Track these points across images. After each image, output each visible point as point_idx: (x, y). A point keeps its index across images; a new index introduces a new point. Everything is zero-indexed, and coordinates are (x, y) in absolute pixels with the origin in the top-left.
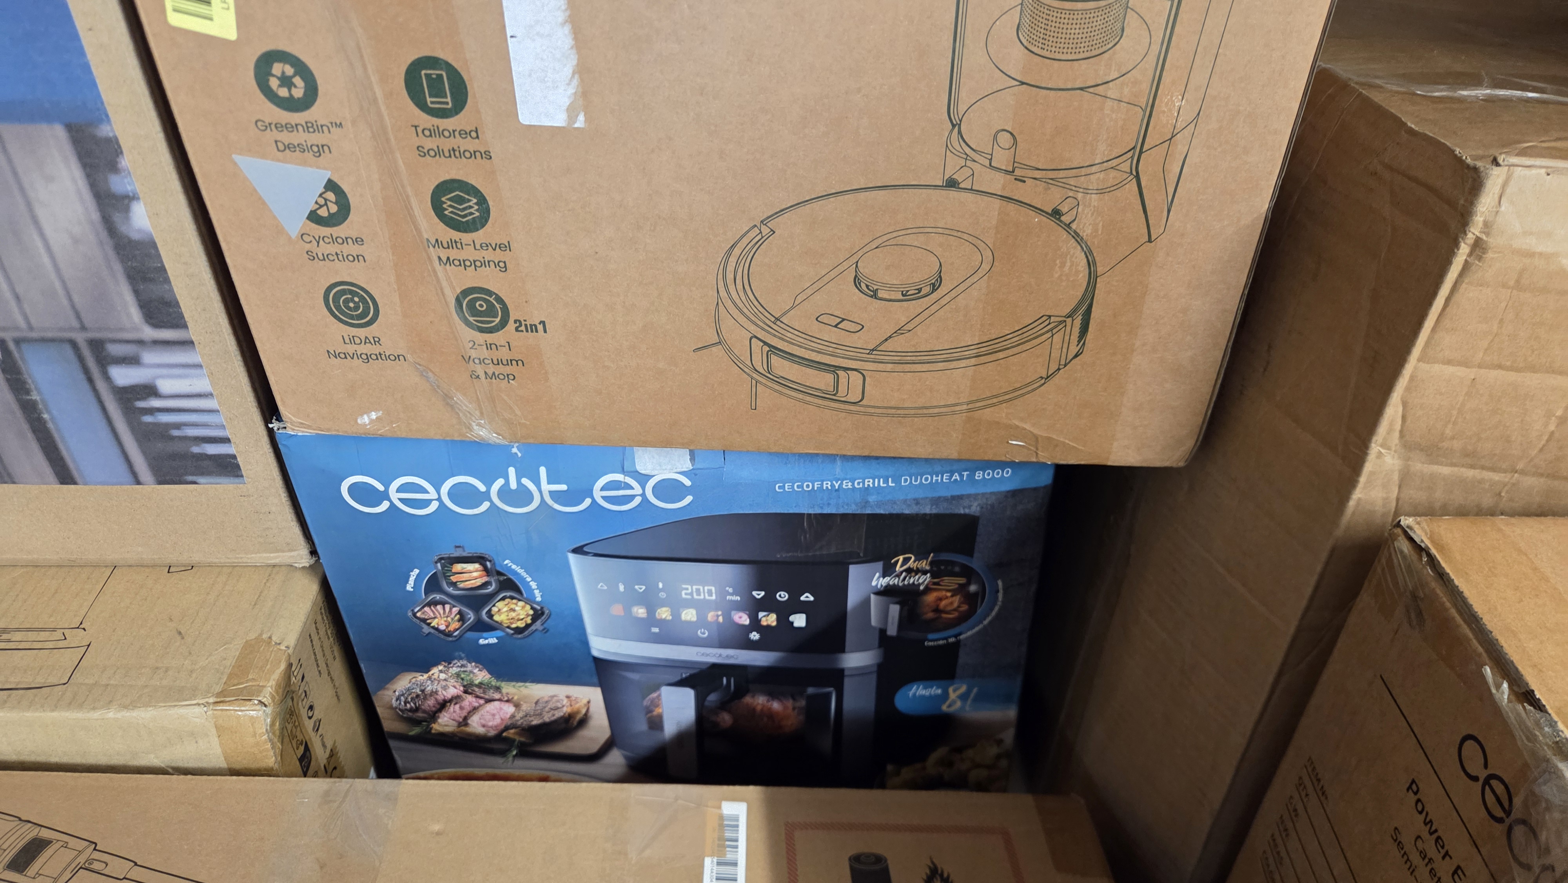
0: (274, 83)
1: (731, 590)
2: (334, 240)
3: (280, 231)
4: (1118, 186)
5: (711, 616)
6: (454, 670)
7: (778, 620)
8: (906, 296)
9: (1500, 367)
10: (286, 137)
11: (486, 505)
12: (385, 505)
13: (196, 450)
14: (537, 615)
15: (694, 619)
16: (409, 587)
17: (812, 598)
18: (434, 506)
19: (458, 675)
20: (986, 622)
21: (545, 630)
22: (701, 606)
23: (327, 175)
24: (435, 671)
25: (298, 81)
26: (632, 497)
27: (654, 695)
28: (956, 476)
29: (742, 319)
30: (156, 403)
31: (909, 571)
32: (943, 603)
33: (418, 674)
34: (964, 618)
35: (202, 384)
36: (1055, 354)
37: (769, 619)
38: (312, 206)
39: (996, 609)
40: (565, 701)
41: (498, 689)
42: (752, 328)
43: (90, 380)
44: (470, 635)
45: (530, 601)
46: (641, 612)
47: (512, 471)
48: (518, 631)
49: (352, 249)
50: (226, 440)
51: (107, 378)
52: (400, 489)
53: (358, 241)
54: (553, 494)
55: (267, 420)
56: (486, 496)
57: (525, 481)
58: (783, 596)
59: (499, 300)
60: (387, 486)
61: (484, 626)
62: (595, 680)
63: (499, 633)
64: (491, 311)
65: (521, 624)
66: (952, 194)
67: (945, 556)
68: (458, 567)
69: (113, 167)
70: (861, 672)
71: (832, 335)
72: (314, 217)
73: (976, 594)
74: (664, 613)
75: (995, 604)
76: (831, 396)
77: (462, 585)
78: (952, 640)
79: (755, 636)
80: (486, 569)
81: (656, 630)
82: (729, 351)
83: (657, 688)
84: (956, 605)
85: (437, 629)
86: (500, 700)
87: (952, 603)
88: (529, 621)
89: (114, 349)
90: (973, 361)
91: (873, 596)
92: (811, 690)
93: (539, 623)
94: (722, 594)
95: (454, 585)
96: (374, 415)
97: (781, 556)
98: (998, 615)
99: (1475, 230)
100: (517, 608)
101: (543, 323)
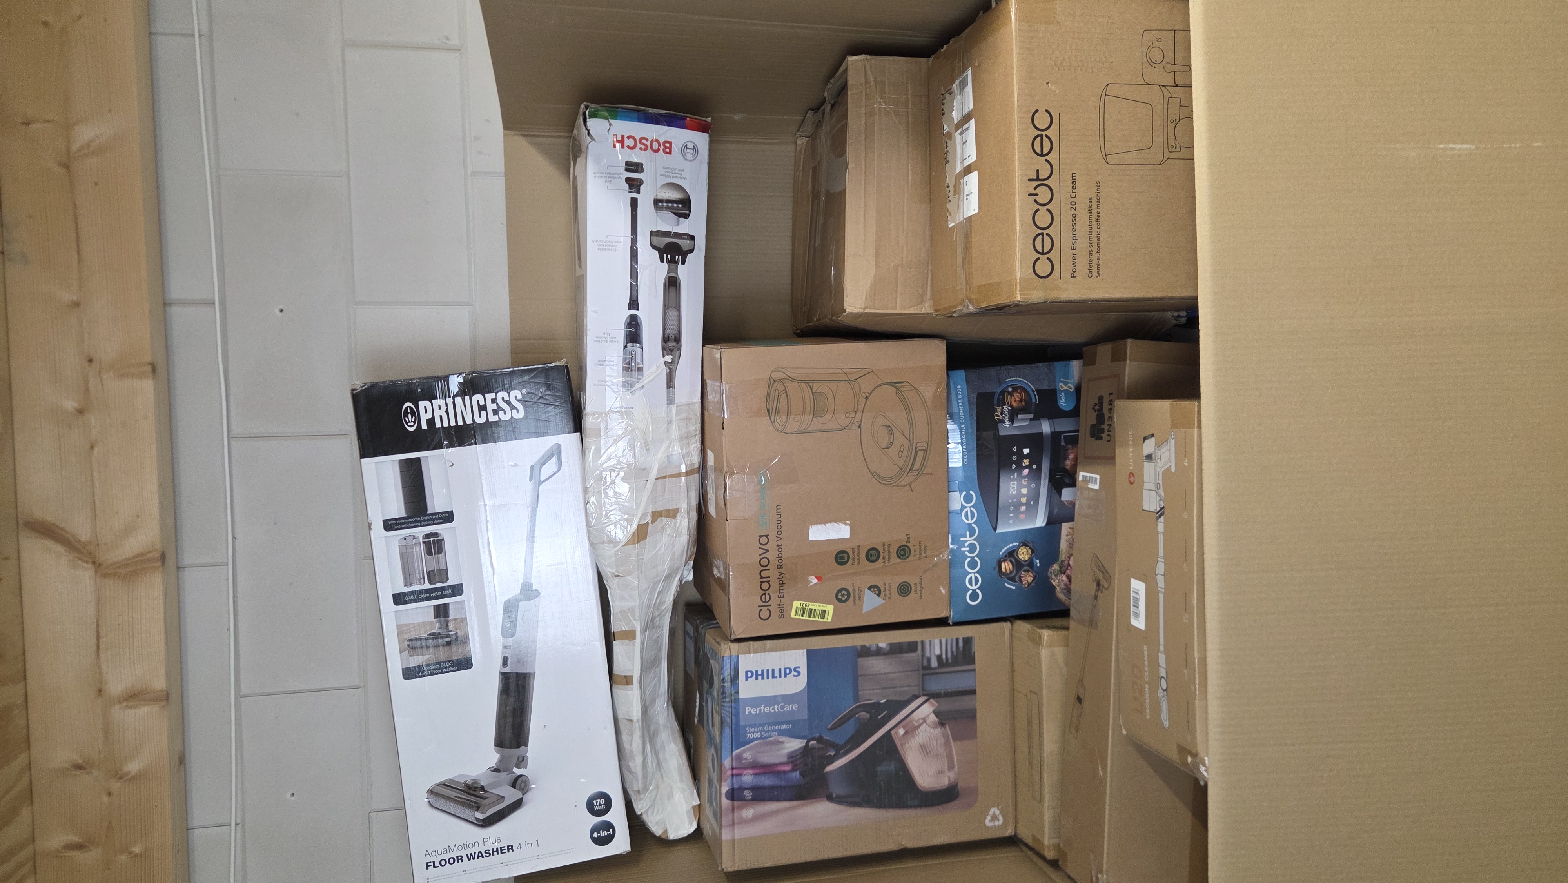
0: (843, 599)
1: (1012, 477)
2: (885, 591)
3: (882, 605)
4: (858, 383)
5: (1025, 483)
6: (1053, 576)
7: (1026, 459)
8: (892, 434)
9: (897, 290)
10: (857, 598)
11: (976, 558)
12: (978, 591)
13: (961, 649)
14: (1025, 544)
15: (1026, 489)
16: (1014, 588)
17: (1015, 447)
18: (977, 575)
19: (1055, 575)
20: (1027, 382)
21: (1033, 542)
22: (1020, 487)
23: (866, 590)
24: (1054, 583)
25: (843, 592)
26: (972, 511)
27: (1066, 503)
28: (960, 404)
29: (902, 479)
30: (944, 656)
31: (1002, 414)
32: (1017, 399)
33: (1057, 591)
34: (1024, 390)
35: (937, 642)
36: (910, 389)
37: (1026, 462)
38: (875, 595)
39: (1020, 379)
40: (1069, 537)
41: (1062, 561)
42: (904, 476)
43: (936, 674)
44: (1035, 569)
45: (1019, 547)
46: (1023, 508)
47: (963, 549)
48: (1033, 552)
49: (887, 586)
50: (957, 639)
51: (935, 668)
52: (971, 585)
53: (885, 584)
54: (970, 536)
55: (948, 625)
56: (972, 558)
57: (966, 545)
58: (1014, 458)
59: (900, 547)
60: (970, 589)
61: (1030, 563)
62: (1058, 525)
63: (1034, 559)
64: (904, 550)
65: (1030, 551)
66: (862, 426)
67: (995, 402)
68: (1003, 570)
69: (869, 648)
70: (1052, 425)
71: (905, 453)
72: (879, 595)
73: (1013, 388)
74: (1024, 500)
75: (1018, 380)
76: (925, 451)
77: (1011, 569)
78: (1035, 393)
79: (1034, 467)
80: (1005, 561)
81: (1032, 503)
82: (912, 482)
83: (1063, 502)
84: (1018, 394)
85: (1033, 581)
86: (1069, 561)
87: (1017, 396)
88: (1028, 548)
89: (925, 663)
90: (912, 412)
91: (1014, 425)
92: (1063, 444)
93: (1029, 545)
94: (1014, 480)
95: (1011, 572)
96: (942, 589)
97: (995, 459)
98: (1022, 378)
99: (862, 311)
100: (1022, 551)
101: (906, 535)
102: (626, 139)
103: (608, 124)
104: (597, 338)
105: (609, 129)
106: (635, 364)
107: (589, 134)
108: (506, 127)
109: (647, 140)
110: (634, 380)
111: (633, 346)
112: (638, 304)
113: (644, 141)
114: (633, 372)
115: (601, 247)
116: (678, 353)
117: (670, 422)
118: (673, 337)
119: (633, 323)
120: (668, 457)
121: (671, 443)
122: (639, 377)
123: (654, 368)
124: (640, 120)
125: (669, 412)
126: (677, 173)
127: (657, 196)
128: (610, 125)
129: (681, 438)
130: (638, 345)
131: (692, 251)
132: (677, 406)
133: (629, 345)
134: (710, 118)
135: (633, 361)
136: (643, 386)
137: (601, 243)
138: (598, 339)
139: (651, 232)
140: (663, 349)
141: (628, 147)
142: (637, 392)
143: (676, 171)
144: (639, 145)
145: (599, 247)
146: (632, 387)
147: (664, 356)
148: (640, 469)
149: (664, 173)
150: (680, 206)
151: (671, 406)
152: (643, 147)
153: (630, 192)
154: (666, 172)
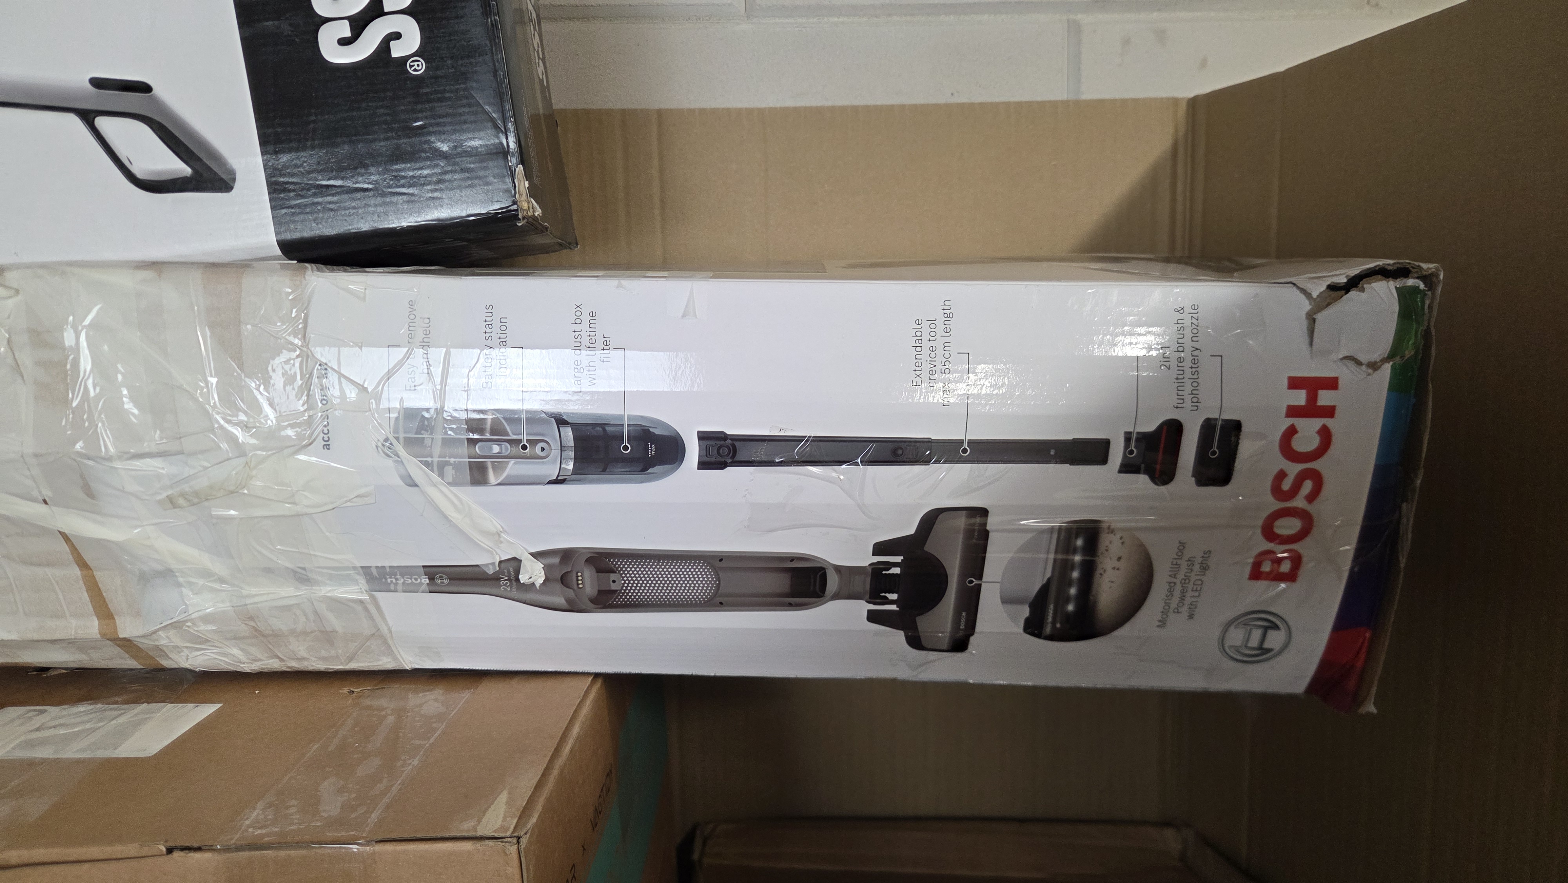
102: (1317, 423)
103: (1376, 357)
104: (593, 315)
105: (1359, 363)
106: (498, 456)
107: (1337, 290)
108: (1194, 103)
109: (1312, 497)
110: (437, 450)
111: (562, 448)
112: (721, 465)
113: (1307, 486)
114: (464, 450)
115: (926, 330)
116: (560, 601)
117: (301, 577)
118: (614, 587)
119: (652, 452)
120: (166, 574)
121: (222, 581)
122: (449, 471)
123: (492, 523)
124: (1382, 472)
125: (339, 575)
126: (1182, 599)
127: (1111, 531)
128: (1374, 366)
129: (249, 617)
130: (570, 466)
131: (915, 642)
132: (361, 602)
133: (568, 433)
134: (1372, 709)
135: (507, 449)
136: (416, 485)
137: (940, 330)
138: (586, 318)
139: (983, 512)
140: (567, 555)
141: (1291, 431)
142: (390, 463)
143: (1190, 593)
144: (1294, 469)
145: (926, 325)
146: (409, 443)
147: (537, 555)
148: (82, 477)
149: (1187, 554)
150: (1070, 608)
151: (362, 581)
152: (1286, 485)
153: (1128, 437)
154: (1191, 561)
